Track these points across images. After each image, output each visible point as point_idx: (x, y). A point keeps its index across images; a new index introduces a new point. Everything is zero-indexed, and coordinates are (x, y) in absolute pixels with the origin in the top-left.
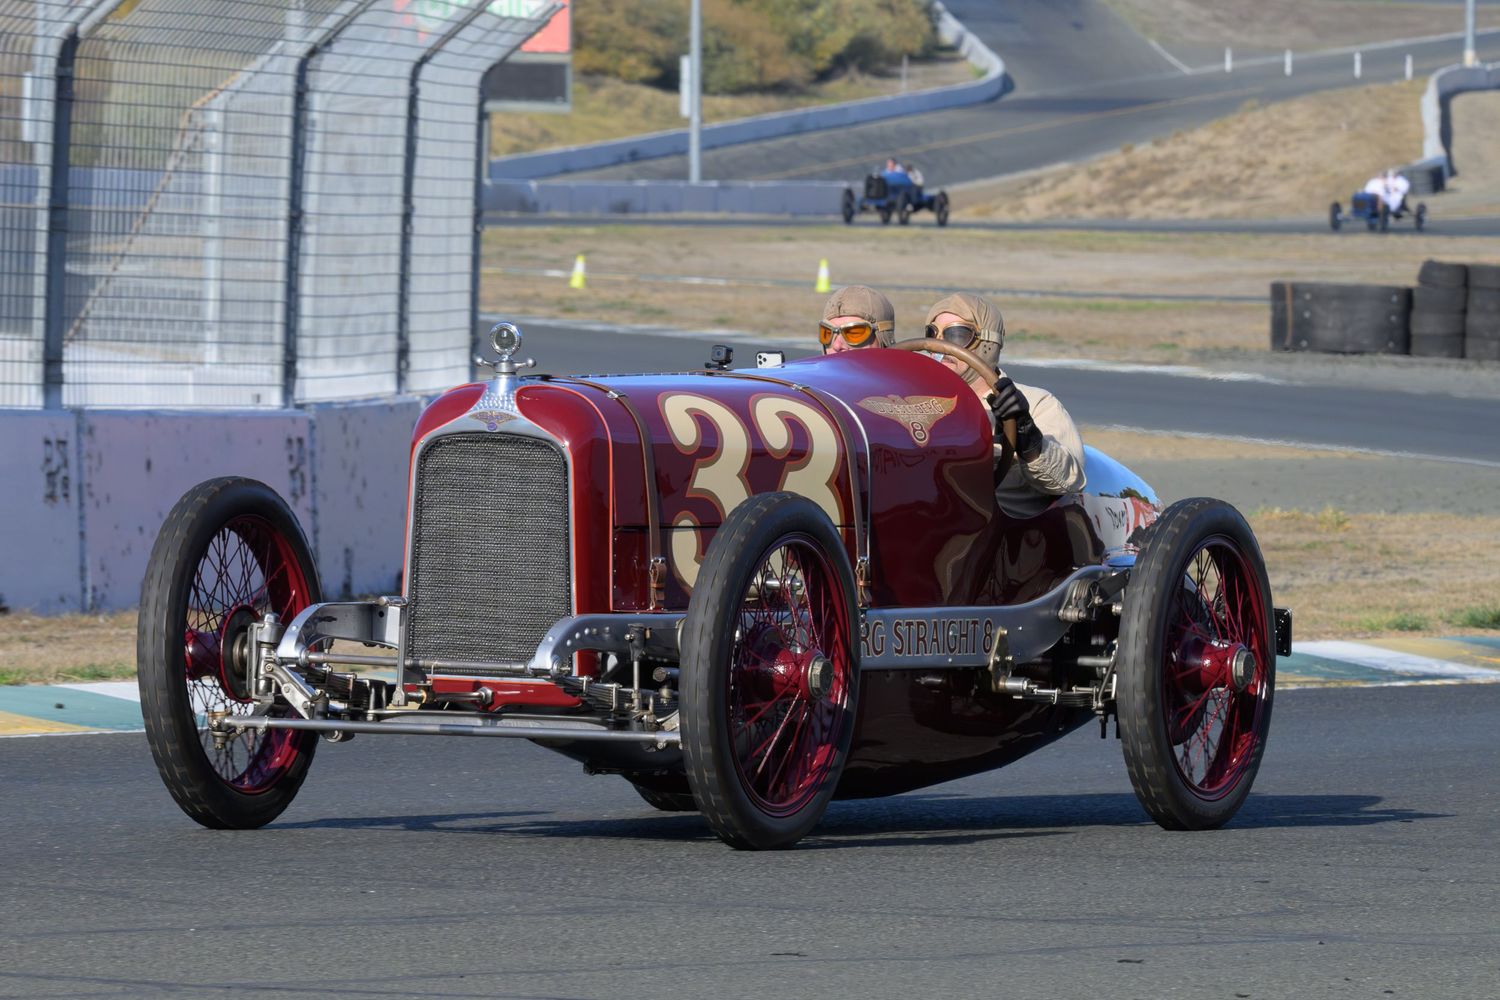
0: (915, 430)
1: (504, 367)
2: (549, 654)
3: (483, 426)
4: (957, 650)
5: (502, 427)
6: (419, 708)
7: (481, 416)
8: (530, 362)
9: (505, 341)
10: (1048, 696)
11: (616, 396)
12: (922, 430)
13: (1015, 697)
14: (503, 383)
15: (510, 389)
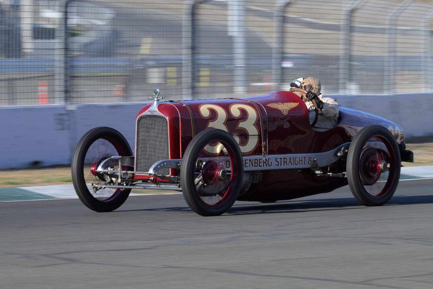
0: (283, 111)
1: (156, 99)
2: (152, 170)
3: (150, 114)
4: (298, 164)
5: (154, 114)
6: (142, 182)
7: (150, 111)
8: (161, 98)
9: (156, 93)
10: (330, 175)
11: (185, 105)
12: (286, 111)
13: (318, 175)
14: (155, 103)
15: (157, 104)
